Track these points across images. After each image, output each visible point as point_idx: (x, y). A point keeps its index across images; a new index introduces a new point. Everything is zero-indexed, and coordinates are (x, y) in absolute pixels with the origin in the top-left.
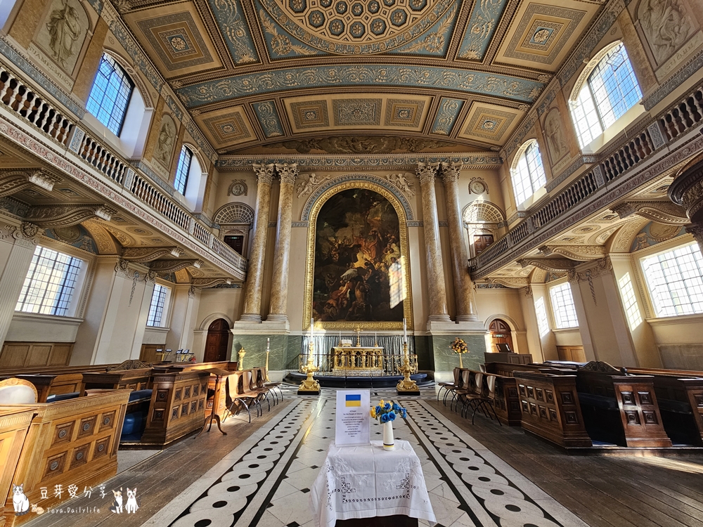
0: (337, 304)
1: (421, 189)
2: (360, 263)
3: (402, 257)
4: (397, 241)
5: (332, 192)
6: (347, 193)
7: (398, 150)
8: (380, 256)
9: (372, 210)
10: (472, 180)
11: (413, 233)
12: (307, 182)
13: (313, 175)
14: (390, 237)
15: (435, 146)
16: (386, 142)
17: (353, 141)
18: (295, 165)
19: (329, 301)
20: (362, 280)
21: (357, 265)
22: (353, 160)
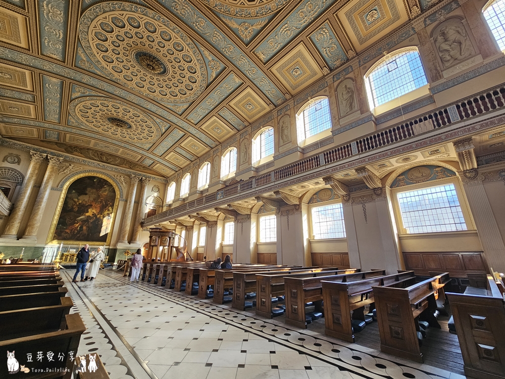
0: (71, 232)
1: (130, 186)
2: (89, 214)
3: (113, 214)
4: (112, 206)
5: (82, 175)
6: (91, 178)
7: (124, 166)
8: (101, 211)
9: (103, 189)
10: (155, 186)
11: (122, 204)
12: (67, 167)
13: (72, 165)
14: (109, 204)
15: (142, 168)
16: (119, 160)
17: (101, 154)
19: (66, 231)
20: (88, 222)
21: (87, 214)
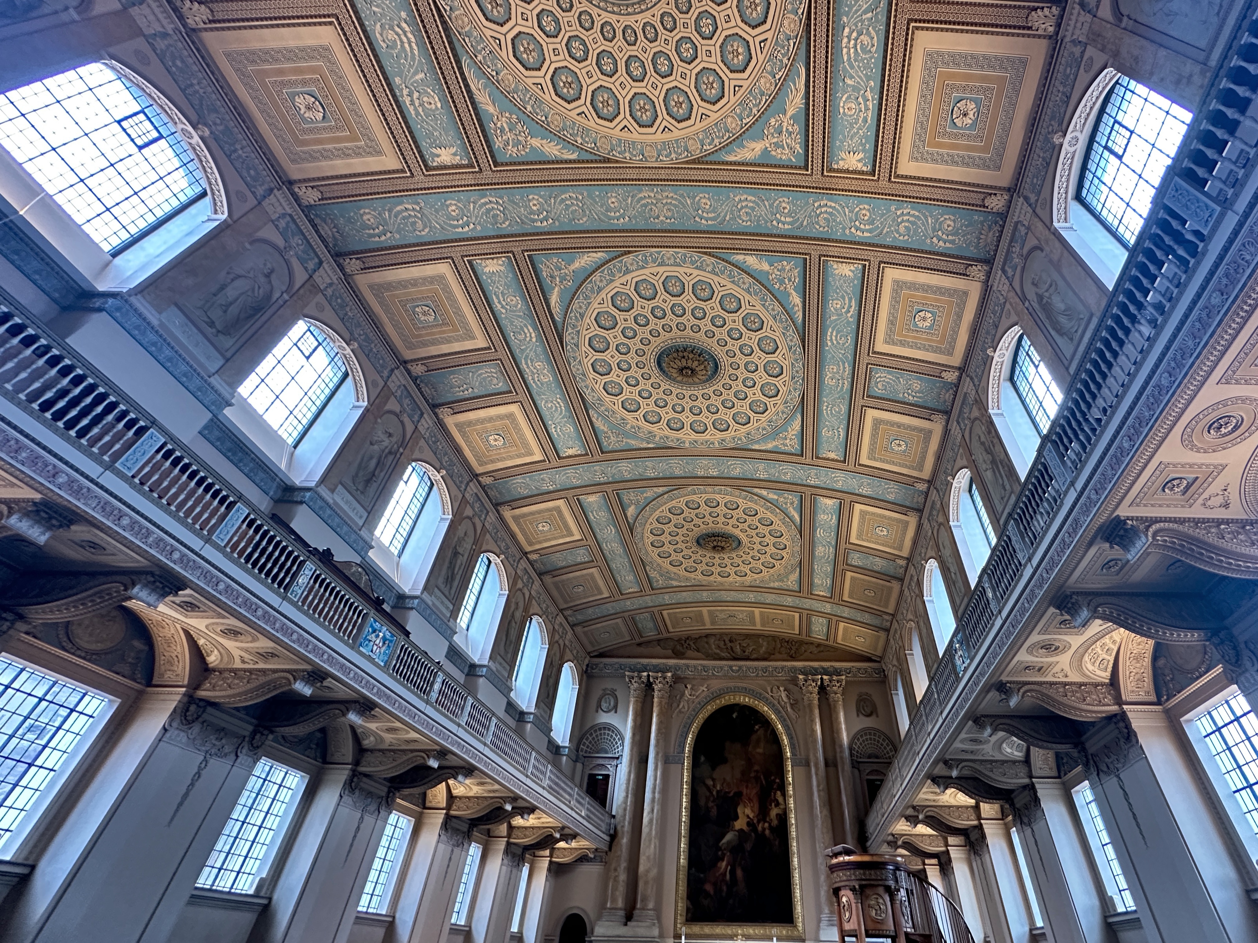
0: (715, 892)
1: (804, 710)
2: (740, 824)
4: (782, 788)
5: (709, 709)
6: (727, 712)
7: (777, 656)
8: (763, 812)
9: (754, 737)
11: (800, 775)
12: (683, 695)
13: (689, 686)
14: (773, 781)
16: (765, 644)
17: (731, 641)
18: (669, 674)
19: (706, 887)
20: (744, 851)
21: (738, 825)
22: (731, 667)
